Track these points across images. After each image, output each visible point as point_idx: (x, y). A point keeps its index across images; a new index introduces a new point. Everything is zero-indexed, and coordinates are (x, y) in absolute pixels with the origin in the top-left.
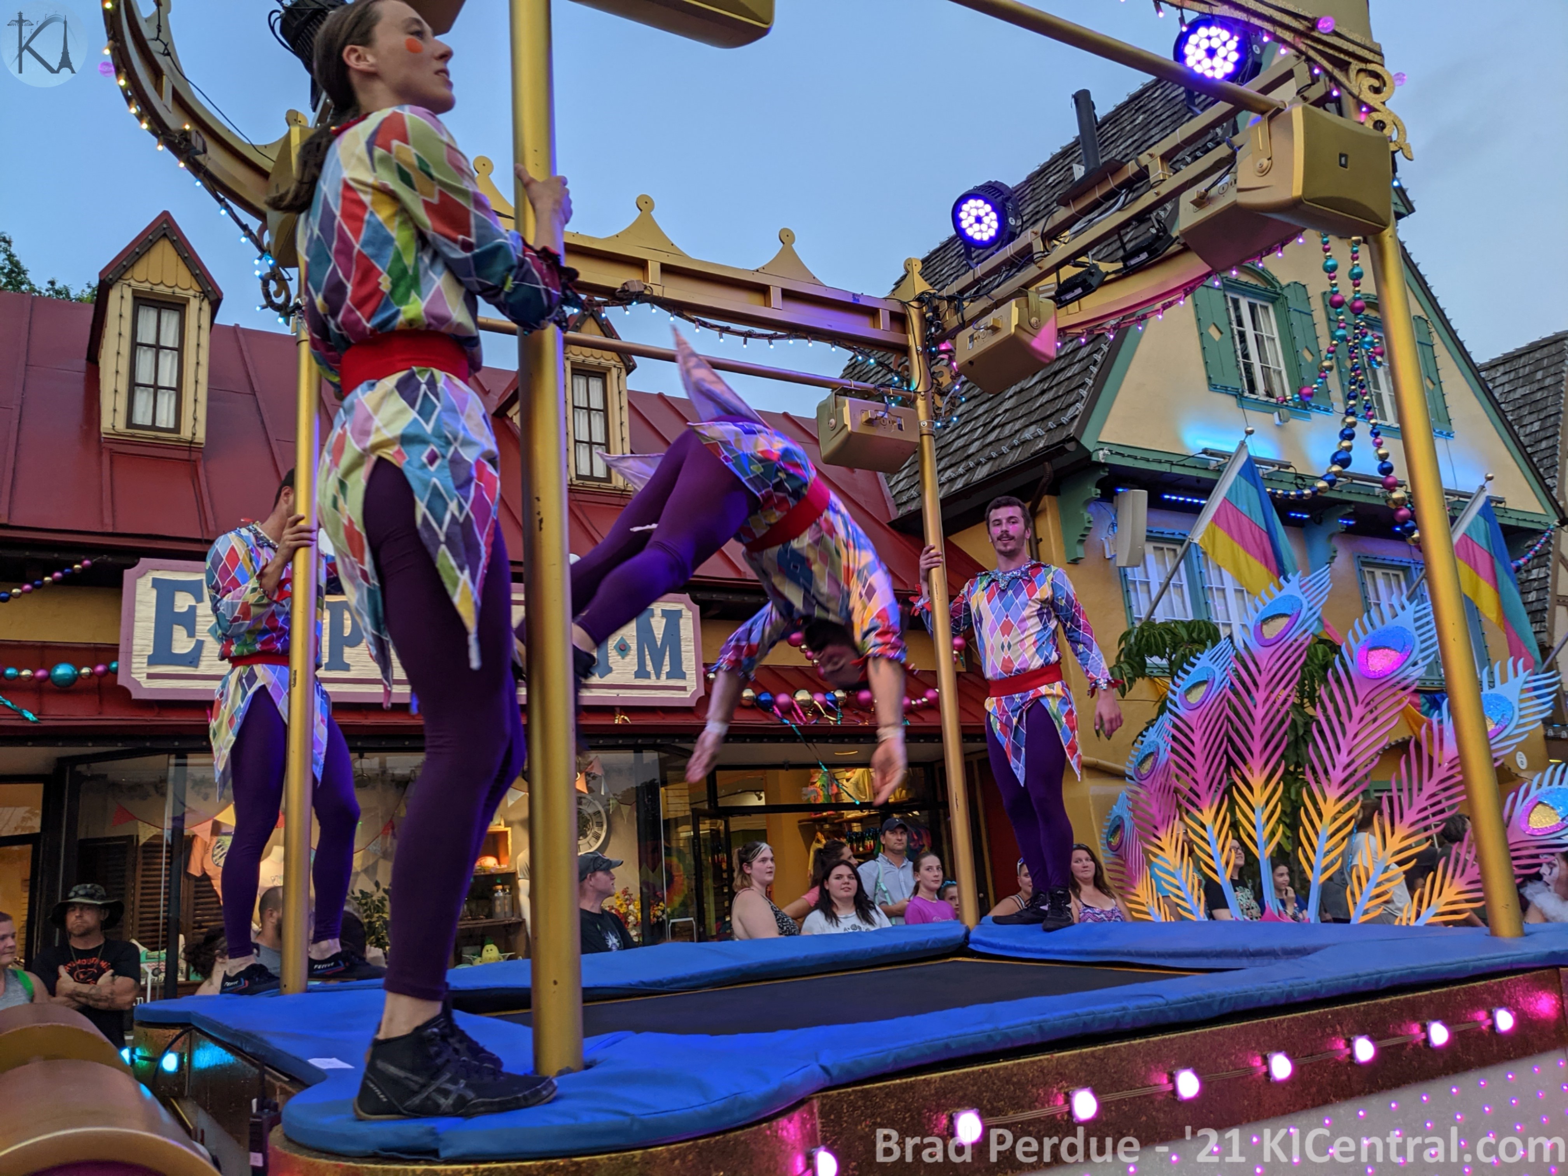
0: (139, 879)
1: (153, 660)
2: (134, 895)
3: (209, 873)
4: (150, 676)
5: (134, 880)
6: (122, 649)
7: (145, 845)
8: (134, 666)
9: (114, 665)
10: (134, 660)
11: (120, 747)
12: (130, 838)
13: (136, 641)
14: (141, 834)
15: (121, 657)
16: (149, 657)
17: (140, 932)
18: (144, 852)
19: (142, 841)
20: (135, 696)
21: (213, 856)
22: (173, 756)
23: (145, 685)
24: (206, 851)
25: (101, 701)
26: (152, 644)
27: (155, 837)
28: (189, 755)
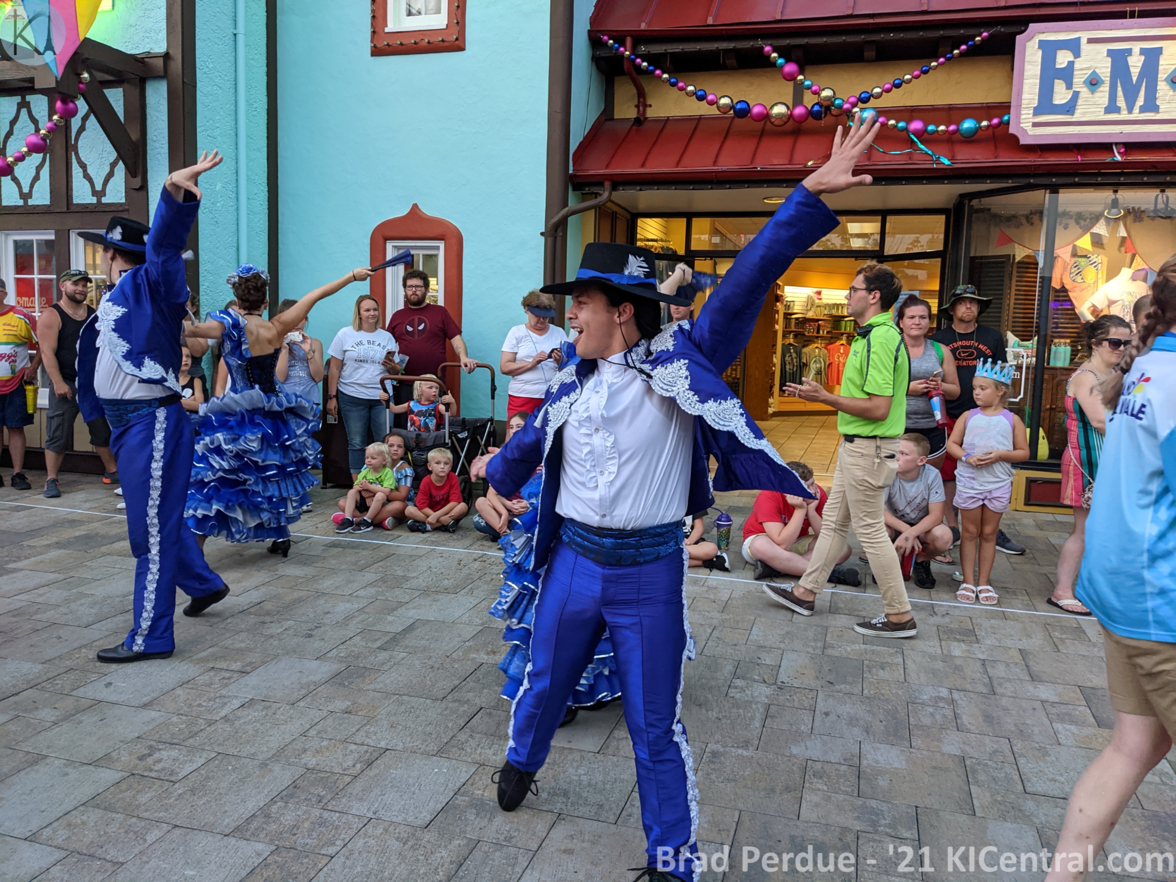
0: (1014, 288)
1: (1037, 112)
2: (1009, 299)
3: (1067, 287)
4: (1035, 125)
5: (1010, 288)
6: (1012, 104)
7: (1019, 262)
8: (1023, 117)
9: (1006, 118)
10: (1023, 112)
11: (1010, 184)
12: (1009, 255)
13: (1025, 96)
14: (1017, 253)
15: (1012, 110)
16: (1035, 108)
17: (1013, 327)
18: (1018, 268)
19: (1018, 259)
20: (1023, 141)
21: (1071, 273)
22: (1048, 191)
23: (1030, 133)
24: (1065, 269)
25: (996, 147)
26: (1037, 97)
27: (1027, 257)
28: (1061, 191)
